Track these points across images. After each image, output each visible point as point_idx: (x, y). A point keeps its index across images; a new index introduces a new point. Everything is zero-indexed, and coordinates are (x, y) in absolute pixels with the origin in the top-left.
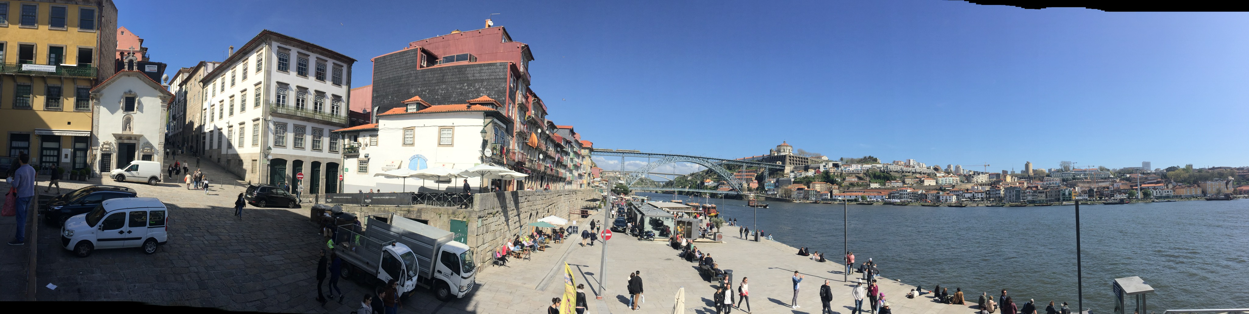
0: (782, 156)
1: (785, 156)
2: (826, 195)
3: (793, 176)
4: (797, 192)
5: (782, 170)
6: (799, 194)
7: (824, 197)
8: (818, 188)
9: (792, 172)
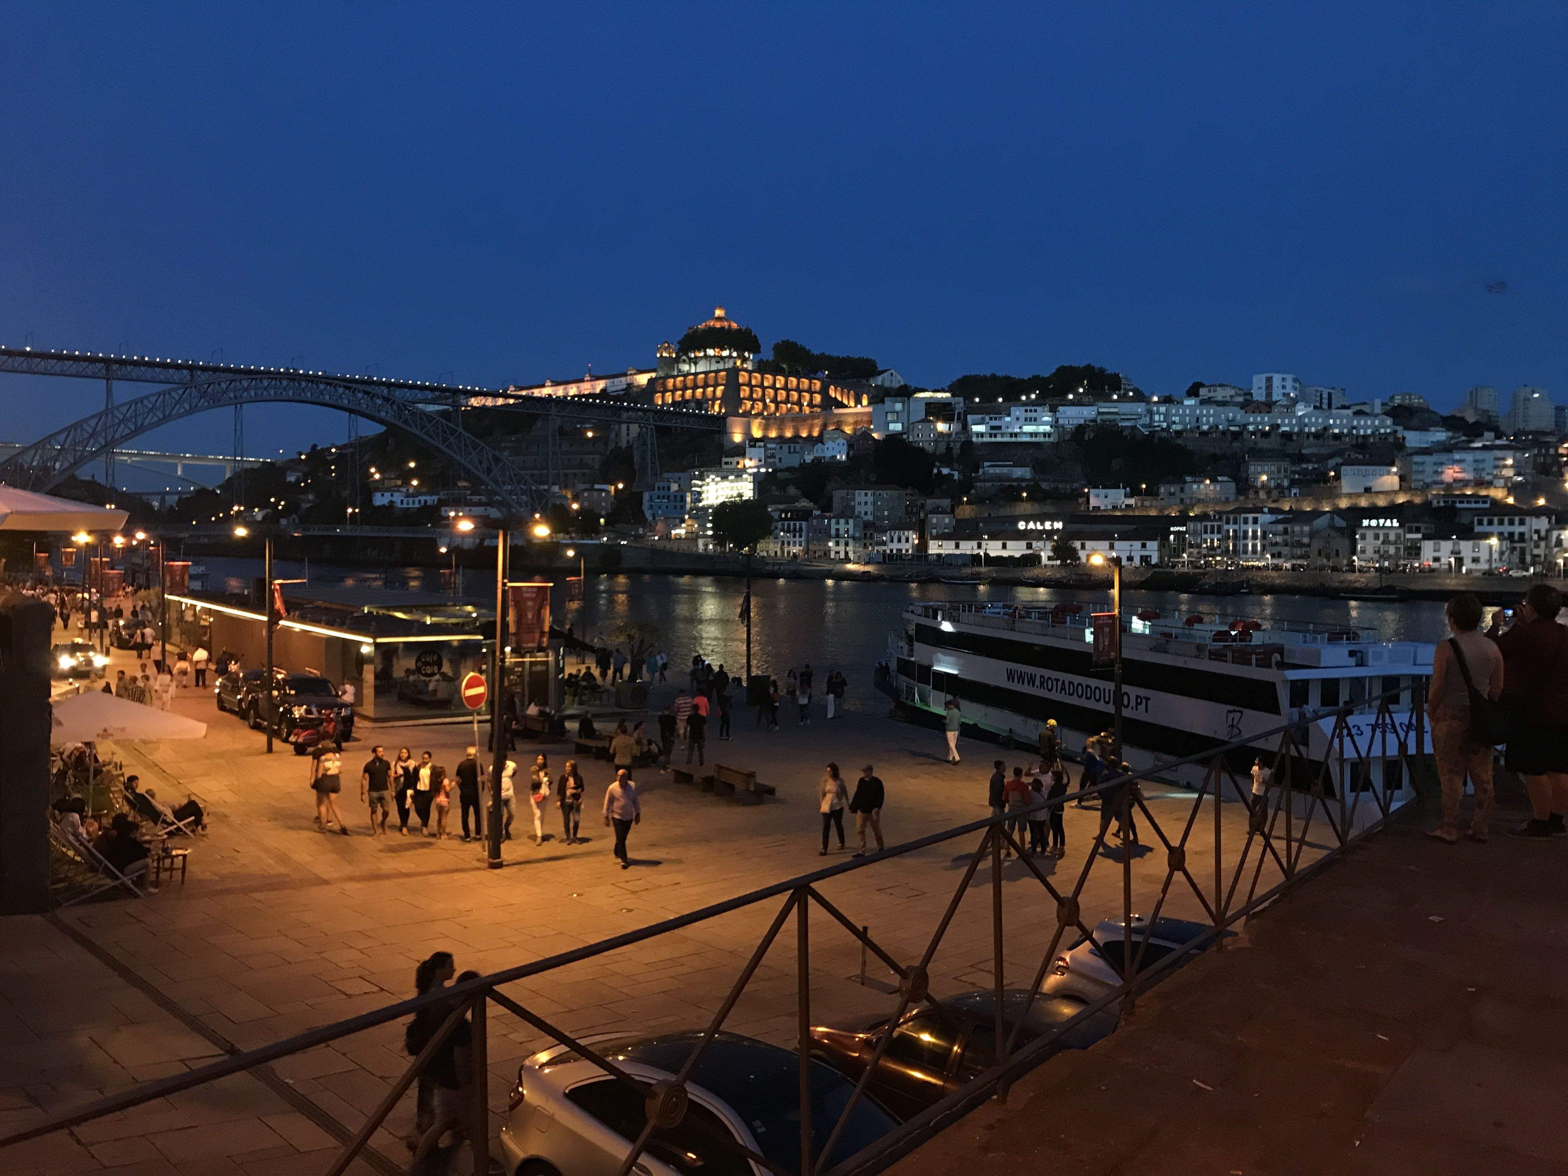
0: (711, 374)
2: (899, 541)
3: (760, 460)
4: (782, 524)
5: (713, 432)
6: (789, 535)
7: (891, 546)
8: (867, 509)
9: (756, 442)
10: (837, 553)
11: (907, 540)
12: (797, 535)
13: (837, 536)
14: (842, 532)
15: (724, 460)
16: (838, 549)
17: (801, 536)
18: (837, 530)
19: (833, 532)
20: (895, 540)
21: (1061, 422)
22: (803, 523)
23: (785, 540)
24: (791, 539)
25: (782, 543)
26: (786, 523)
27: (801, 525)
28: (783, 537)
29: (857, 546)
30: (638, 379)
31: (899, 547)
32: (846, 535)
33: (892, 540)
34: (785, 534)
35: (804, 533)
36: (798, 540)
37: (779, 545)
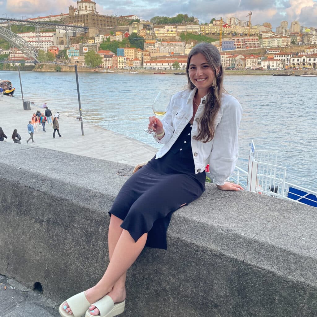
0: (84, 15)
1: (87, 15)
2: (136, 63)
3: (99, 41)
4: (105, 59)
5: (85, 32)
6: (107, 62)
7: (134, 65)
8: (127, 54)
9: (97, 35)
10: (120, 67)
11: (138, 63)
13: (120, 62)
15: (89, 40)
21: (178, 30)
22: (111, 58)
23: (106, 63)
24: (108, 63)
25: (105, 64)
26: (106, 58)
27: (110, 59)
28: (105, 62)
29: (125, 65)
30: (64, 17)
31: (136, 65)
32: (122, 62)
33: (134, 63)
34: (106, 62)
35: (111, 61)
36: (109, 63)
37: (104, 65)
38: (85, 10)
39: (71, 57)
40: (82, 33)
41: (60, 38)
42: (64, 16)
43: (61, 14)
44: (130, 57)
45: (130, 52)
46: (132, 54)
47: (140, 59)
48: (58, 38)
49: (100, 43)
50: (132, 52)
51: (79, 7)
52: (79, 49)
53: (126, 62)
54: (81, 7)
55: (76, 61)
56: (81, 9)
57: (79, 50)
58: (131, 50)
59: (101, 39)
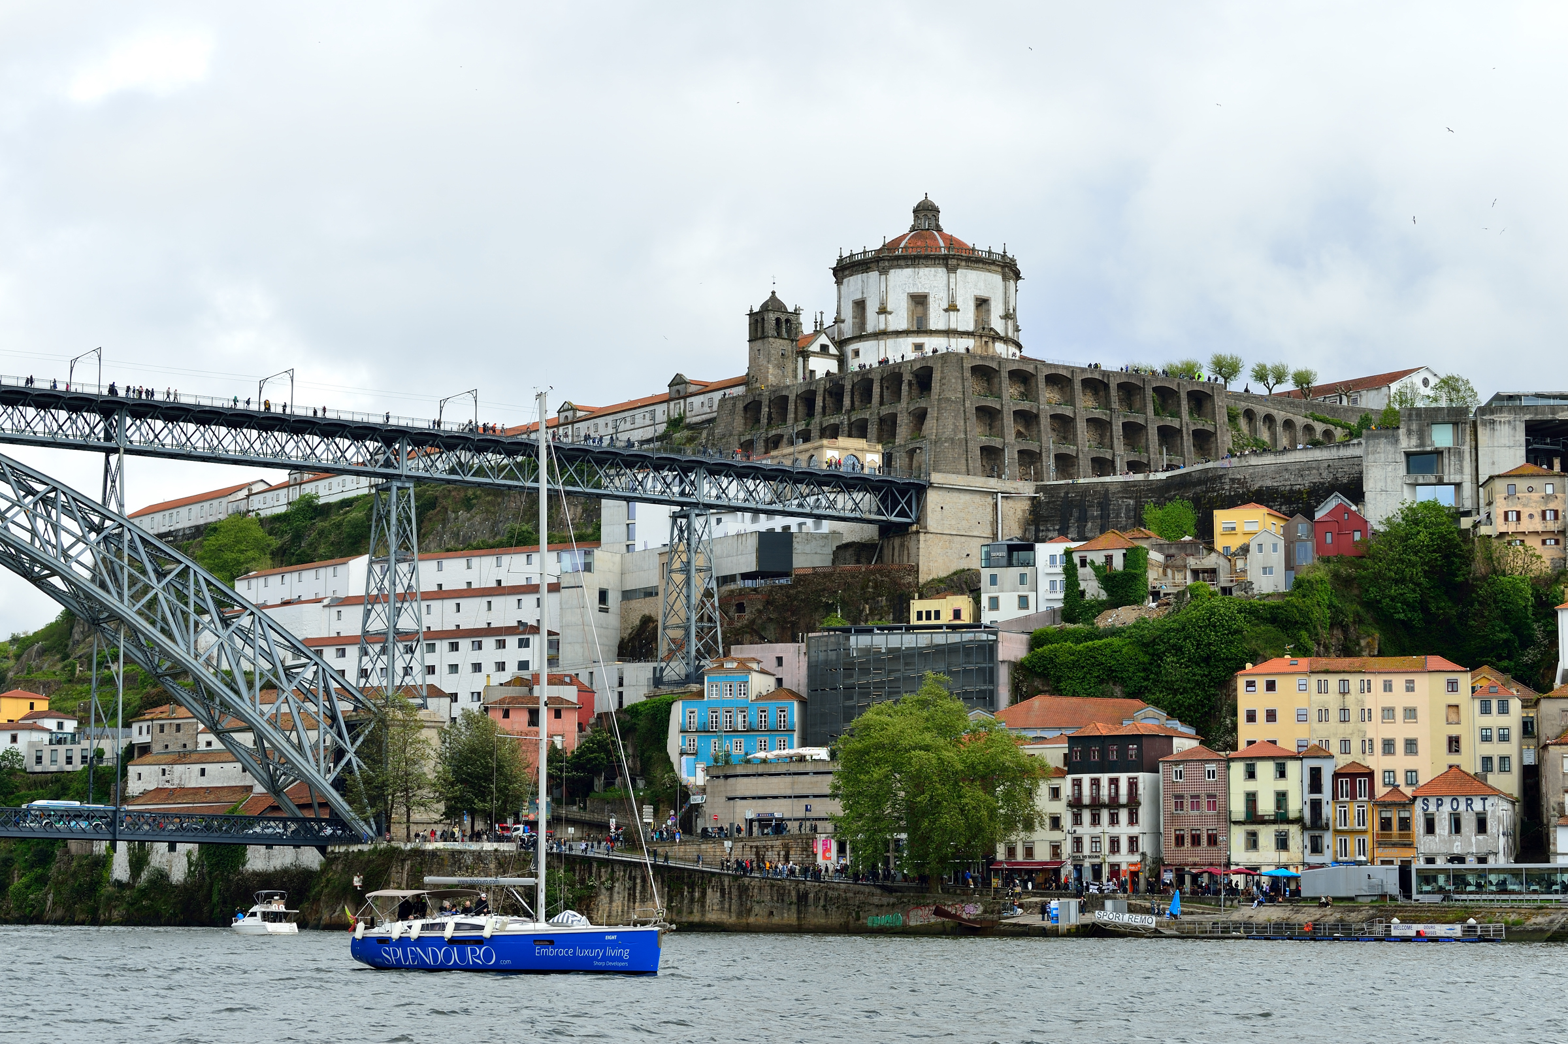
0: (892, 376)
1: (923, 377)
2: (1457, 826)
3: (1023, 602)
4: (1078, 783)
5: (887, 530)
6: (1095, 821)
7: (1425, 844)
8: (1344, 730)
9: (1012, 549)
10: (1252, 871)
11: (1482, 826)
12: (1123, 815)
13: (1253, 817)
14: (1266, 806)
15: (917, 605)
16: (1252, 858)
17: (1133, 820)
18: (1251, 799)
19: (1238, 807)
20: (1443, 826)
22: (1143, 778)
23: (1086, 830)
24: (1105, 828)
25: (1078, 841)
26: (1086, 778)
27: (1133, 785)
28: (1077, 820)
29: (1316, 848)
30: (698, 408)
31: (1457, 849)
32: (1281, 818)
33: (1430, 828)
34: (1086, 816)
35: (1144, 813)
36: (1124, 830)
37: (1067, 849)
38: (907, 333)
39: (707, 770)
40: (851, 533)
41: (627, 595)
42: (696, 401)
43: (678, 381)
44: (1377, 762)
45: (1376, 699)
46: (1400, 731)
47: (1510, 783)
48: (613, 599)
49: (1035, 627)
50: (1399, 698)
51: (848, 313)
52: (804, 692)
53: (1328, 811)
54: (872, 308)
55: (750, 815)
56: (870, 328)
57: (803, 702)
58: (1388, 687)
59: (1044, 584)
